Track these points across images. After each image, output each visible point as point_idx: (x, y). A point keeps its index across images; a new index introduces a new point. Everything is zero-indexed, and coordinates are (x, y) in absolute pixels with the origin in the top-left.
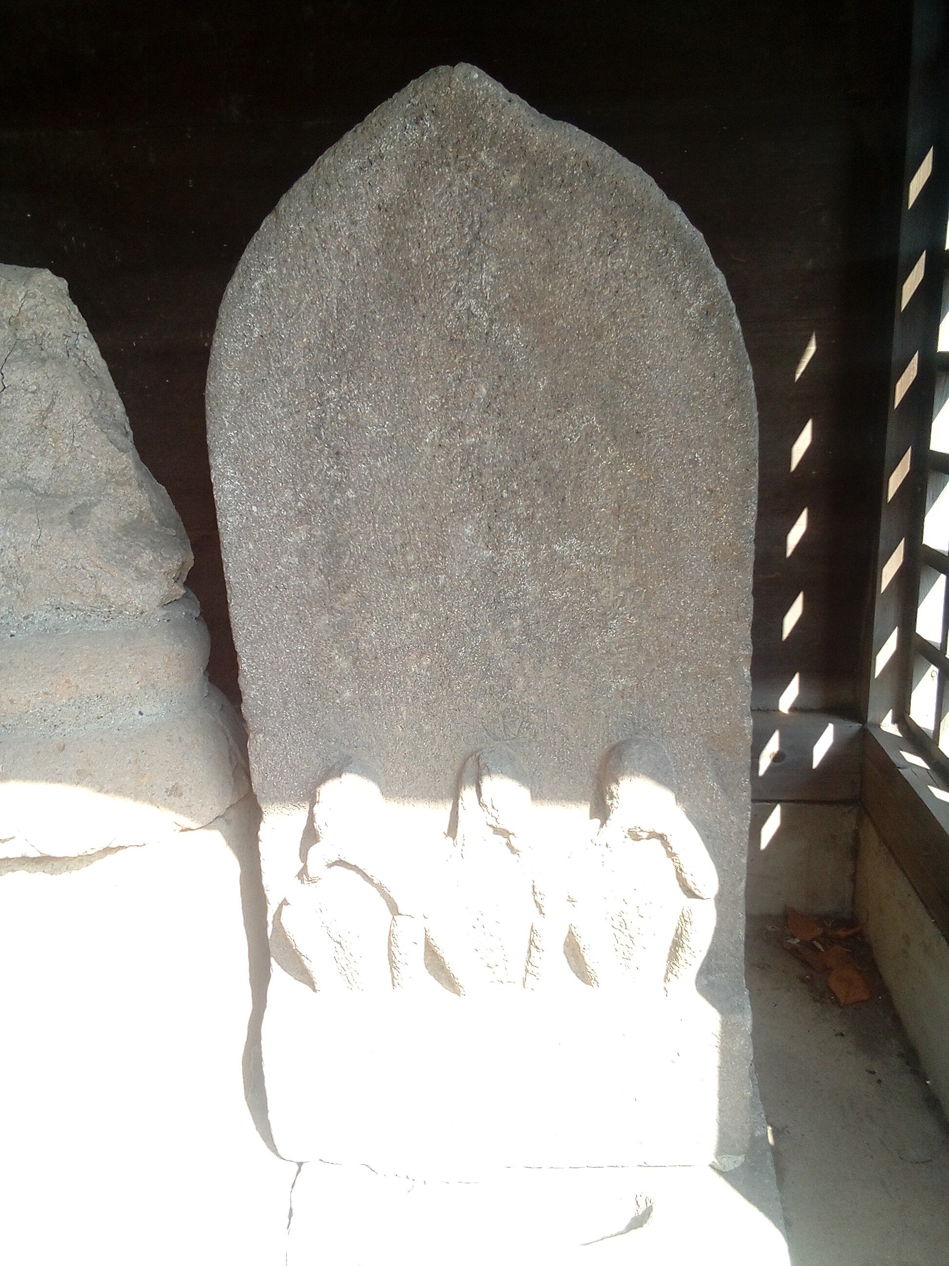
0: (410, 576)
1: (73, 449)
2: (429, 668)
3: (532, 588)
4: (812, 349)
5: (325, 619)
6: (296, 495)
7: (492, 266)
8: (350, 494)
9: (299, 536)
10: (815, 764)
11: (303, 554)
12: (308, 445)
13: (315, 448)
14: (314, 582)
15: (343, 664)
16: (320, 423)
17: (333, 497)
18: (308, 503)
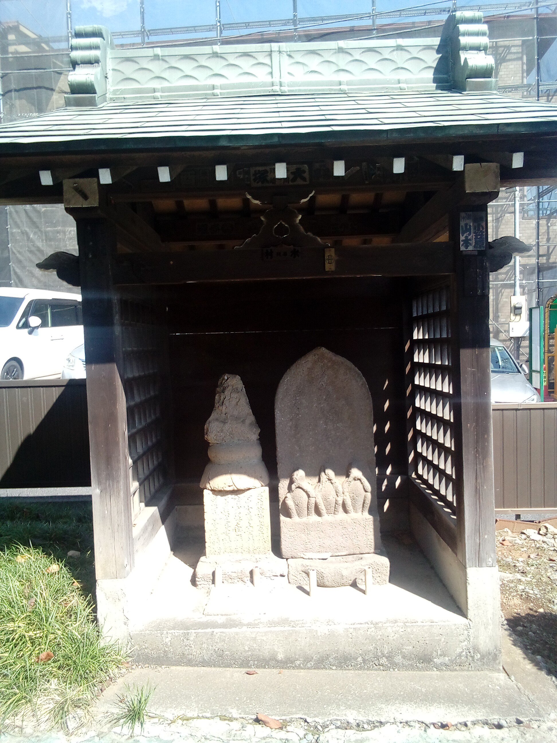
0: (310, 431)
1: (242, 409)
2: (314, 449)
3: (333, 432)
4: (387, 382)
5: (294, 440)
6: (290, 416)
7: (326, 377)
8: (300, 416)
9: (290, 424)
10: (396, 487)
11: (291, 427)
12: (293, 407)
13: (294, 408)
14: (292, 432)
15: (298, 448)
16: (295, 403)
17: (297, 416)
18: (292, 417)
